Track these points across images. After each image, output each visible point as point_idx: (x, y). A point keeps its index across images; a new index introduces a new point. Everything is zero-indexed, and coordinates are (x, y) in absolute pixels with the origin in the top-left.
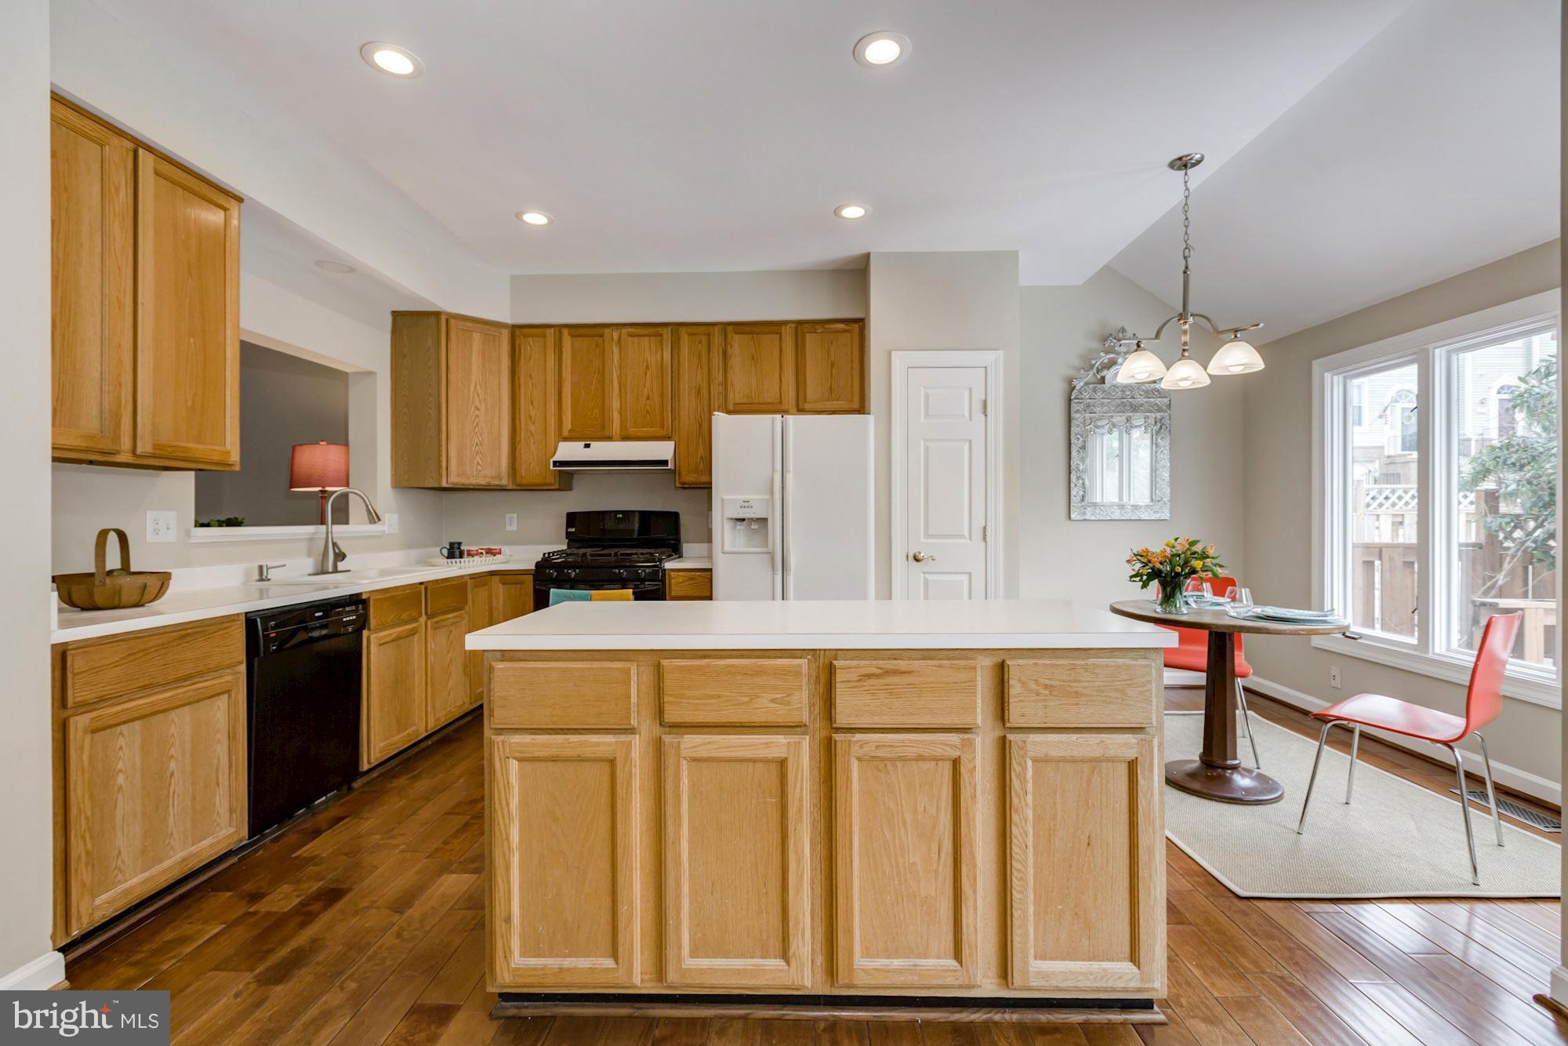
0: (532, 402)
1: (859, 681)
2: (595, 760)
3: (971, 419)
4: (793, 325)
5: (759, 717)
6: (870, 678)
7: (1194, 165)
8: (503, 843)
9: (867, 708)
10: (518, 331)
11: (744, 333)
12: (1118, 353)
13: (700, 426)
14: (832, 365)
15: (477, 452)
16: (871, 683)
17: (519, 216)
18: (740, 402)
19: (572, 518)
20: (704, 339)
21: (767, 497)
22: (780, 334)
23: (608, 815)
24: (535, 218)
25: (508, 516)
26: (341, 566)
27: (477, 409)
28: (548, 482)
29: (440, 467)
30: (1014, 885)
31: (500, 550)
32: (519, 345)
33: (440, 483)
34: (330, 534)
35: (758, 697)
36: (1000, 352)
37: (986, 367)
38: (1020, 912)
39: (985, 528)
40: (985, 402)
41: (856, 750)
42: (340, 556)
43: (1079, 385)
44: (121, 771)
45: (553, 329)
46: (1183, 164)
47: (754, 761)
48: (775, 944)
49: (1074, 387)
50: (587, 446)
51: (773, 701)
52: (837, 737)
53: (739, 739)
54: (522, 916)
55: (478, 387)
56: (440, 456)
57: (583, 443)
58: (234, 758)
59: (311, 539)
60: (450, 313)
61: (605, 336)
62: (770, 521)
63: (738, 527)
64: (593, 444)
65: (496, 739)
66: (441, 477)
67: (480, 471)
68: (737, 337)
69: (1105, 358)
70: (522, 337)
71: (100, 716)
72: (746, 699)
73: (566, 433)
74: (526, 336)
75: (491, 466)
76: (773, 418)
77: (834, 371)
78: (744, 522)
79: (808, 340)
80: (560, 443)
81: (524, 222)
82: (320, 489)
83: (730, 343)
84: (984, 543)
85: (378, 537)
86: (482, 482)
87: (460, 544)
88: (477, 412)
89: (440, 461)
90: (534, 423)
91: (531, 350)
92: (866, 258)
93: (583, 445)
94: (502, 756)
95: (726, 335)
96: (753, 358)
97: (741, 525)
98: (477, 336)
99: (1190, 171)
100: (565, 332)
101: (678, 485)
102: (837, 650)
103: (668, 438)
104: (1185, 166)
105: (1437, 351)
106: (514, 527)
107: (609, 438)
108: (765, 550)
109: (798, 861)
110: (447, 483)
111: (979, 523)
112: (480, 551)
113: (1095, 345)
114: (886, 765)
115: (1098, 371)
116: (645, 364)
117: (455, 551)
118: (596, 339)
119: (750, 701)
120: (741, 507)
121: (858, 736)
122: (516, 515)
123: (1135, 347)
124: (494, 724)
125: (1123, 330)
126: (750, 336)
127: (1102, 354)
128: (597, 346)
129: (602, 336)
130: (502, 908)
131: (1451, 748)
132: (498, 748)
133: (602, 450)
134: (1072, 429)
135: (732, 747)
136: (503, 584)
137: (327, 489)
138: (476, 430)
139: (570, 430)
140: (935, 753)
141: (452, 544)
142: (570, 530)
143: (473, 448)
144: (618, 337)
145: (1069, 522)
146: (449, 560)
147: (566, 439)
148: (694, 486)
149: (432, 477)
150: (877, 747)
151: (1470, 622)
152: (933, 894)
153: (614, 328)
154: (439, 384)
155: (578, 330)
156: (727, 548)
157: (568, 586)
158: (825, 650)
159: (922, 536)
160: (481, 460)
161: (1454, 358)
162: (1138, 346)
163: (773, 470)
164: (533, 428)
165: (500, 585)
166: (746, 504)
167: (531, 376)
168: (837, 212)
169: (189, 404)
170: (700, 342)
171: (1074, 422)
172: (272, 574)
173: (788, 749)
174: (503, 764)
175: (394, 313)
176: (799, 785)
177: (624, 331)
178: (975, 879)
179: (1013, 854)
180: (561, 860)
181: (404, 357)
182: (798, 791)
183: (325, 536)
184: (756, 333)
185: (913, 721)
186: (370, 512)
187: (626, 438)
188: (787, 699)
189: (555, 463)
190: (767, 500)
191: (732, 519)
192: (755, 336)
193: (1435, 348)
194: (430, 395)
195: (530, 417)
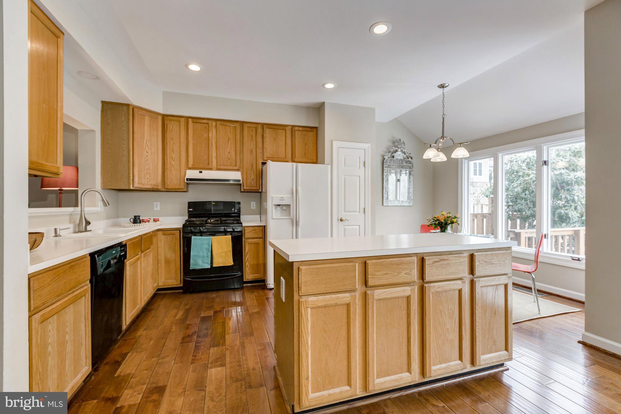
0: (173, 151)
1: (433, 264)
2: (342, 305)
3: (360, 168)
4: (291, 127)
5: (401, 281)
6: (436, 263)
7: (446, 87)
8: (305, 345)
9: (435, 274)
10: (166, 118)
11: (271, 128)
12: (398, 148)
13: (252, 166)
14: (306, 144)
15: (147, 173)
16: (436, 264)
17: (187, 66)
18: (269, 157)
19: (191, 205)
20: (254, 129)
21: (290, 196)
22: (286, 130)
23: (346, 327)
24: (194, 68)
25: (155, 203)
26: (89, 228)
27: (147, 152)
28: (181, 188)
29: (129, 179)
30: (477, 331)
31: (158, 219)
32: (167, 124)
33: (129, 187)
34: (83, 212)
35: (401, 273)
36: (370, 144)
37: (365, 149)
38: (478, 340)
39: (364, 209)
40: (364, 162)
41: (432, 290)
42: (88, 223)
43: (386, 157)
44: (50, 343)
45: (184, 118)
46: (442, 86)
47: (398, 298)
48: (405, 367)
49: (385, 159)
50: (201, 172)
51: (406, 274)
52: (425, 285)
53: (394, 290)
54: (312, 375)
55: (148, 142)
56: (129, 174)
57: (198, 171)
58: (87, 329)
59: (71, 215)
60: (135, 105)
61: (209, 124)
62: (291, 206)
63: (278, 208)
64: (203, 171)
65: (302, 300)
66: (130, 184)
67: (148, 182)
68: (268, 130)
69: (394, 149)
70: (168, 120)
71: (44, 314)
72: (397, 274)
73: (190, 166)
74: (170, 120)
75: (154, 180)
76: (293, 164)
77: (306, 147)
78: (280, 206)
79: (296, 134)
80: (187, 170)
81: (189, 69)
82: (59, 188)
83: (265, 132)
84: (364, 214)
85: (96, 213)
86: (149, 187)
87: (139, 216)
88: (147, 154)
89: (129, 177)
90: (174, 161)
91: (173, 127)
92: (323, 104)
93: (199, 172)
94: (305, 307)
95: (263, 128)
96: (274, 139)
97: (279, 207)
98: (147, 118)
99: (445, 89)
100: (190, 120)
101: (242, 190)
102: (423, 253)
103: (238, 170)
104: (443, 87)
105: (500, 154)
106: (158, 209)
107: (211, 169)
108: (290, 217)
109: (414, 334)
110: (133, 187)
111: (362, 207)
112: (148, 220)
113: (391, 144)
114: (440, 294)
115: (392, 153)
116: (228, 138)
117: (136, 220)
118: (205, 125)
119: (398, 275)
120: (280, 200)
121: (432, 284)
122: (159, 203)
123: (429, 146)
124: (301, 293)
125: (400, 140)
126: (273, 130)
127: (394, 147)
128: (205, 128)
129: (208, 124)
130: (305, 373)
131: (531, 274)
132: (303, 304)
133: (207, 174)
134: (384, 173)
135: (392, 293)
136: (164, 235)
137: (63, 188)
138: (147, 162)
139: (192, 165)
140: (455, 288)
141: (135, 217)
142: (190, 210)
143: (146, 171)
144: (215, 125)
145: (383, 207)
146: (134, 224)
147: (190, 169)
148: (249, 191)
149: (125, 184)
150: (438, 288)
151: (507, 237)
152: (453, 338)
153: (213, 121)
154: (128, 139)
155: (196, 120)
156: (274, 217)
157: (199, 235)
158: (420, 253)
159: (343, 211)
160: (149, 176)
161: (504, 156)
162: (431, 146)
163: (293, 185)
164: (173, 163)
165: (162, 235)
166: (282, 199)
167: (172, 139)
168: (323, 85)
169: (43, 141)
170: (252, 131)
171: (385, 171)
172: (62, 233)
173: (411, 292)
174: (306, 310)
175: (103, 103)
176: (414, 304)
177: (218, 123)
178: (466, 331)
179: (476, 320)
180: (328, 349)
181: (108, 124)
182: (414, 307)
183: (80, 213)
184: (276, 129)
185: (448, 277)
186: (104, 200)
187: (218, 169)
188: (410, 272)
189: (187, 179)
190: (291, 197)
191: (275, 205)
192: (275, 130)
193: (499, 153)
194: (123, 144)
195: (172, 158)
